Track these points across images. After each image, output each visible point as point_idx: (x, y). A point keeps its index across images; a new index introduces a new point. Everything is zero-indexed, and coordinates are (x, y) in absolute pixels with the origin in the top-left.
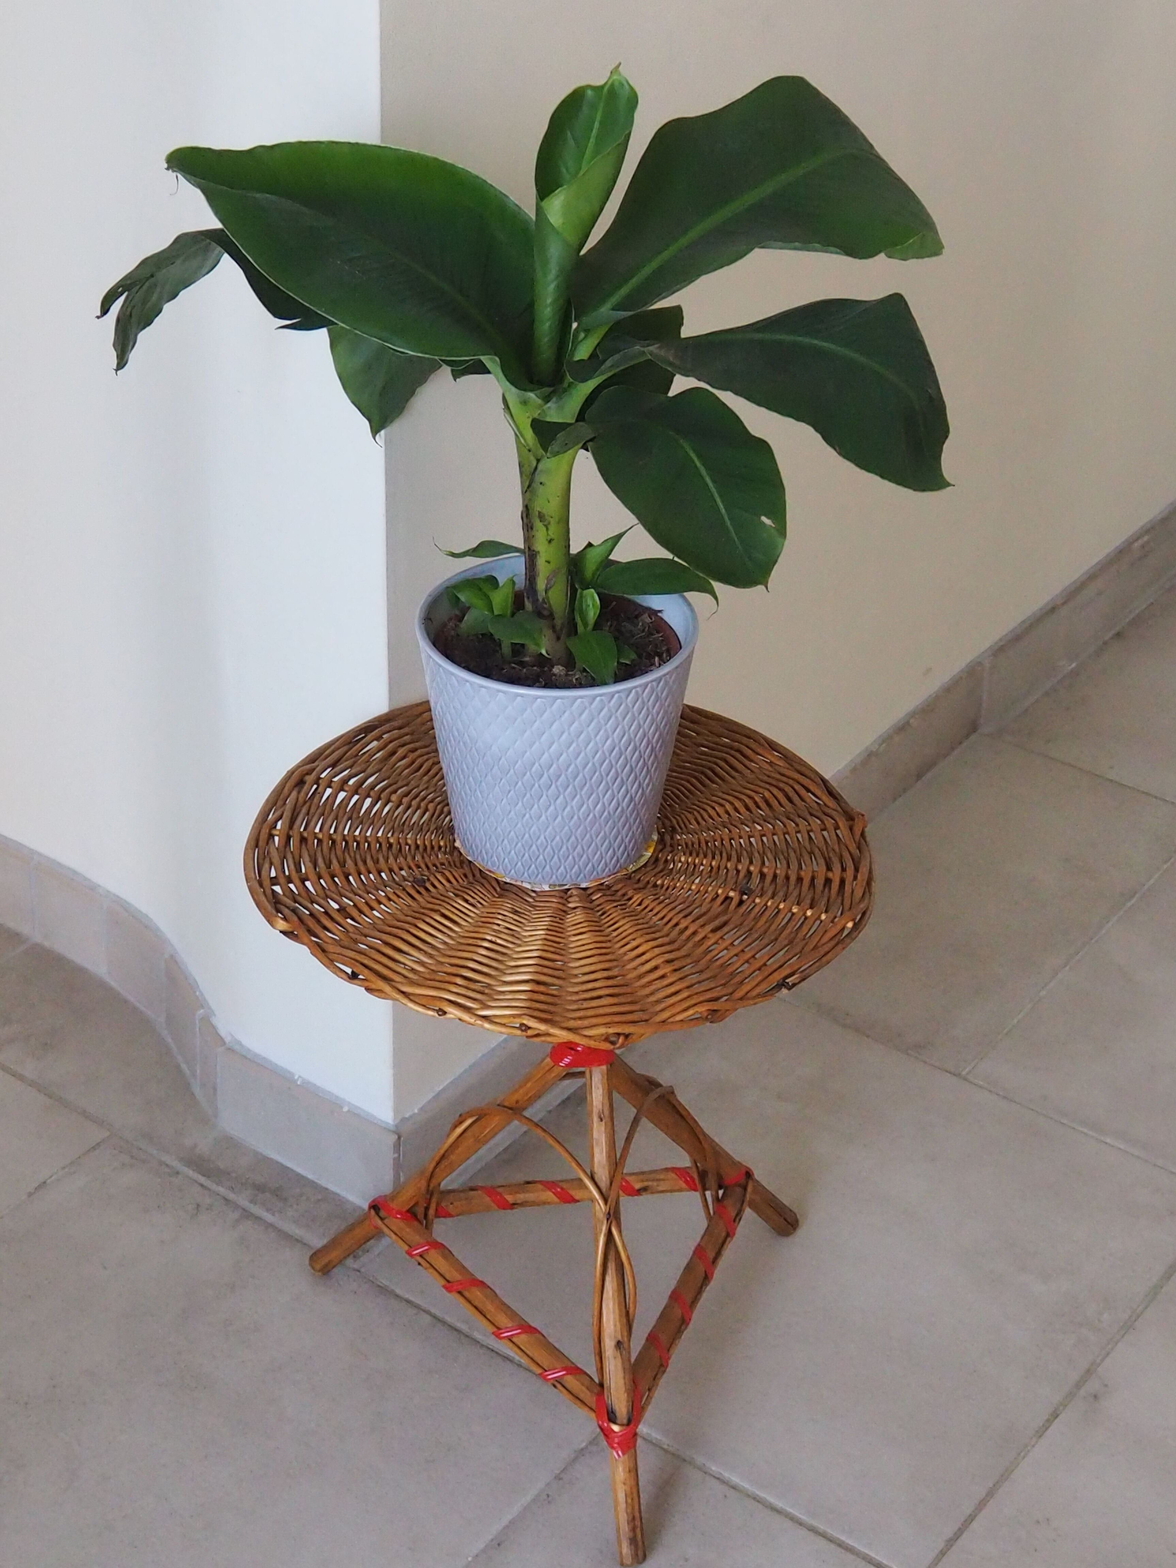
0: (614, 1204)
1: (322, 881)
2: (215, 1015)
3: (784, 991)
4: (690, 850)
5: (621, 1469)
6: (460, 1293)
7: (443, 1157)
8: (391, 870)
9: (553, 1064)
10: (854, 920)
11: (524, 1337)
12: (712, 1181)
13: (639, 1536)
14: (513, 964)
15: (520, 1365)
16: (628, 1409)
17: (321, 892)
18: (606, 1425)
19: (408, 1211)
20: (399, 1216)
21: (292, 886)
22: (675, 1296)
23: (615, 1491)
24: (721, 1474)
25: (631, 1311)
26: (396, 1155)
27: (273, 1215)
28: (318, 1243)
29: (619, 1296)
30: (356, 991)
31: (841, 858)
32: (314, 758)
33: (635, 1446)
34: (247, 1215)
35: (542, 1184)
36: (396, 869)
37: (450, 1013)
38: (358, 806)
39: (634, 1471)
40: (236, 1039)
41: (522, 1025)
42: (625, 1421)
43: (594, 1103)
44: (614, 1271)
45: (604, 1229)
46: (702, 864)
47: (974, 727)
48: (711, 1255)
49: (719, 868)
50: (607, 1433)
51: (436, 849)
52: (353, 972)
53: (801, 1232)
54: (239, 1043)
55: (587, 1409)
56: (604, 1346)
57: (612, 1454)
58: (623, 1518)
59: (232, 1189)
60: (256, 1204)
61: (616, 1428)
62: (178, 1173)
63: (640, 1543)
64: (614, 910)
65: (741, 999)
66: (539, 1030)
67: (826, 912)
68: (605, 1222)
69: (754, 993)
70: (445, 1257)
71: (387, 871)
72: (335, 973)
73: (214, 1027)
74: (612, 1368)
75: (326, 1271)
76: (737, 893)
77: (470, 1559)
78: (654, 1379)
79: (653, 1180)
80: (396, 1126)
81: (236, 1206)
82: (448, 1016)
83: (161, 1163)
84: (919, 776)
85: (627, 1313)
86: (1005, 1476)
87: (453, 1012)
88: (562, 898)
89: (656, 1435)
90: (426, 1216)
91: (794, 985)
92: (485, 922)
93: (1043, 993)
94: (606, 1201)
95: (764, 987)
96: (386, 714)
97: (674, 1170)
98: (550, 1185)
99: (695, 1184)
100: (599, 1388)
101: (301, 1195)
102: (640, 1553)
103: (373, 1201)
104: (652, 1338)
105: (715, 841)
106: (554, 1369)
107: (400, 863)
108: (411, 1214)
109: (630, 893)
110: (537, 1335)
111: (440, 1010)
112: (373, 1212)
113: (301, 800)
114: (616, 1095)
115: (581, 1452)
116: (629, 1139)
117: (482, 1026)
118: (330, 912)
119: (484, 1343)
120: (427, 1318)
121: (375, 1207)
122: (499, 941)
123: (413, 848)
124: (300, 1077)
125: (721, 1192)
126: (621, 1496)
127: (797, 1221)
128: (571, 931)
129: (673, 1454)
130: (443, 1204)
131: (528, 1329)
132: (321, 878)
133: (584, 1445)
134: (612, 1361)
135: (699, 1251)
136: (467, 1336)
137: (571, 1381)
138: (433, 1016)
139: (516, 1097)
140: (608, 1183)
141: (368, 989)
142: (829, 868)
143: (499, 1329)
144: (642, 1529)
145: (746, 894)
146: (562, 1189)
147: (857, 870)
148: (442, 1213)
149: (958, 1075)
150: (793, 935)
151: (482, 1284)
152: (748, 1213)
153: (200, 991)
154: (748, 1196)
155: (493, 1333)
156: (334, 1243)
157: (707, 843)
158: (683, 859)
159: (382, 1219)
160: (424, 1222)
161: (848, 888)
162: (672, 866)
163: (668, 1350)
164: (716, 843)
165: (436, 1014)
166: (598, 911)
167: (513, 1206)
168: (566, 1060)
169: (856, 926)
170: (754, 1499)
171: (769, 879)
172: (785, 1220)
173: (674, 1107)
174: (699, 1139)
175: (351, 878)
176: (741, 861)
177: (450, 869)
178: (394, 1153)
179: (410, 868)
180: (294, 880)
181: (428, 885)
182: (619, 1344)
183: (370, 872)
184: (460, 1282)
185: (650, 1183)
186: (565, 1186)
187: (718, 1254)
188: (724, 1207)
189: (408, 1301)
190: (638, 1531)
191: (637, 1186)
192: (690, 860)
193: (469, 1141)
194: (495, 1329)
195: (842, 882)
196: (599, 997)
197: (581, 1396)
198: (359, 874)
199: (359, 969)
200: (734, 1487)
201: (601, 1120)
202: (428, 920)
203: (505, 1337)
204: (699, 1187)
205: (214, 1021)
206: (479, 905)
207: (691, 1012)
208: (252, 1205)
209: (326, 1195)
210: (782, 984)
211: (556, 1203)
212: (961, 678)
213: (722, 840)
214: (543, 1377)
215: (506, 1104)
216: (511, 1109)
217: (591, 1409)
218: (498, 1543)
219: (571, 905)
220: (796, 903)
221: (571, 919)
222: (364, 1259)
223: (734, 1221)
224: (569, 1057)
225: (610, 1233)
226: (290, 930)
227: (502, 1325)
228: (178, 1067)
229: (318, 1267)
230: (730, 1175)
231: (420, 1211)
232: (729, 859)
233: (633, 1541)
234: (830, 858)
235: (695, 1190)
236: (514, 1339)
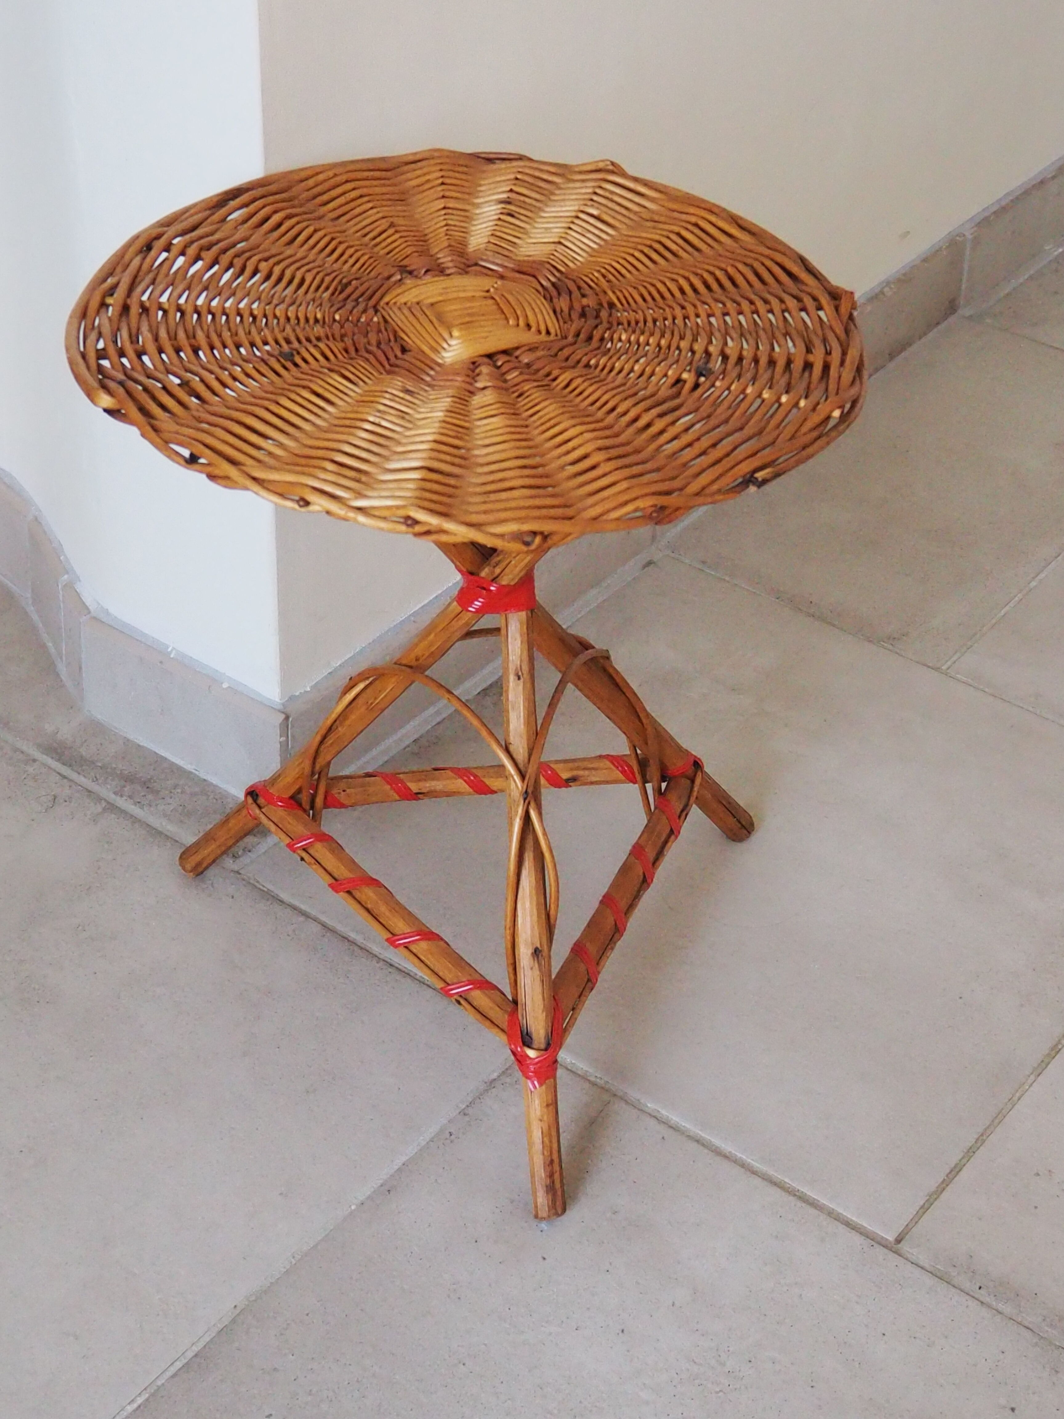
0: (533, 781)
1: (164, 356)
2: (80, 581)
3: (752, 489)
4: (631, 326)
5: (537, 1102)
6: (349, 892)
7: (330, 729)
8: (253, 344)
9: (460, 609)
10: (842, 407)
11: (424, 945)
12: (653, 771)
13: (558, 1185)
14: (400, 449)
15: (422, 982)
16: (546, 1030)
17: (161, 367)
18: (519, 1049)
19: (292, 797)
20: (280, 804)
21: (124, 360)
22: (607, 900)
23: (529, 1131)
24: (658, 1111)
25: (552, 912)
26: (283, 739)
27: (142, 808)
28: (189, 839)
29: (537, 894)
30: (196, 479)
31: (825, 340)
32: (168, 222)
33: (554, 1077)
34: (111, 808)
35: (452, 771)
36: (258, 342)
37: (315, 504)
38: (217, 277)
39: (553, 1105)
40: (102, 607)
41: (408, 518)
42: (543, 1046)
43: (511, 658)
44: (532, 864)
45: (520, 811)
46: (648, 344)
47: (952, 307)
48: (651, 855)
49: (669, 347)
50: (521, 1060)
51: (312, 321)
52: (192, 455)
53: (756, 838)
54: (107, 612)
55: (497, 1030)
56: (519, 955)
57: (526, 1086)
58: (539, 1161)
59: (95, 780)
60: (121, 796)
61: (531, 1053)
62: (34, 761)
63: (559, 1193)
64: (535, 390)
65: (697, 494)
66: (430, 524)
67: (806, 397)
68: (522, 802)
69: (715, 487)
70: (332, 851)
71: (248, 345)
72: (169, 457)
73: (78, 594)
74: (528, 981)
75: (199, 871)
76: (693, 374)
77: (353, 1207)
78: (580, 997)
79: (585, 769)
80: (283, 704)
81: (100, 799)
82: (311, 508)
83: (16, 750)
84: (892, 356)
85: (548, 916)
86: (999, 1118)
87: (319, 503)
88: (468, 376)
89: (582, 1066)
90: (312, 807)
91: (765, 481)
92: (366, 401)
93: (1033, 584)
94: (523, 776)
95: (726, 481)
96: (262, 179)
97: (608, 757)
98: (462, 773)
99: (633, 773)
100: (512, 1005)
101: (176, 786)
102: (559, 1203)
103: (252, 787)
104: (578, 950)
105: (665, 319)
106: (460, 984)
107: (265, 336)
108: (294, 801)
109: (555, 373)
110: (442, 943)
111: (303, 499)
112: (250, 800)
113: (145, 266)
114: (537, 654)
115: (491, 1084)
116: (552, 705)
117: (355, 520)
118: (169, 387)
119: (381, 957)
120: (315, 928)
121: (252, 793)
122: (384, 423)
123: (282, 320)
124: (174, 648)
125: (664, 785)
126: (537, 1135)
127: (752, 824)
128: (479, 414)
129: (602, 1088)
130: (335, 791)
131: (429, 935)
132: (163, 352)
133: (495, 1075)
134: (528, 973)
135: (637, 851)
136: (361, 948)
137: (479, 997)
138: (293, 509)
139: (418, 651)
140: (526, 755)
141: (211, 477)
142: (809, 351)
143: (394, 935)
144: (561, 1174)
145: (704, 376)
146: (475, 776)
147: (844, 353)
148: (330, 802)
149: (937, 669)
150: (763, 424)
151: (374, 882)
152: (695, 812)
153: (65, 555)
154: (696, 789)
155: (387, 940)
156: (208, 838)
157: (655, 321)
158: (624, 337)
159: (260, 807)
160: (311, 812)
161: (833, 372)
162: (609, 345)
163: (598, 964)
164: (666, 322)
165: (296, 506)
166: (513, 392)
167: (416, 796)
168: (476, 603)
169: (844, 417)
170: (698, 1141)
171: (733, 360)
172: (739, 822)
173: (611, 677)
174: (639, 716)
175: (201, 353)
176: (697, 340)
177: (327, 342)
178: (281, 736)
179: (277, 342)
180: (127, 354)
181: (298, 360)
182: (537, 952)
183: (225, 347)
184: (351, 881)
185: (581, 773)
186: (479, 773)
187: (660, 854)
188: (668, 800)
189: (294, 908)
190: (557, 1176)
191: (565, 775)
192: (632, 338)
193: (360, 709)
194: (390, 936)
195: (826, 367)
196: (511, 489)
197: (491, 1014)
198: (212, 348)
199: (200, 449)
200: (675, 1128)
201: (519, 679)
202: (293, 396)
203: (400, 944)
204: (638, 777)
205: (79, 587)
206: (361, 383)
207: (630, 507)
208: (118, 798)
209: (205, 788)
210: (749, 480)
211: (470, 794)
212: (941, 248)
213: (674, 318)
214: (445, 992)
215: (404, 662)
216: (411, 667)
217: (503, 1030)
218: (388, 1189)
219: (479, 385)
220: (768, 386)
221: (477, 400)
222: (245, 860)
223: (679, 817)
224: (481, 600)
225: (527, 819)
226: (117, 407)
227: (397, 931)
228: (43, 646)
229: (188, 867)
230: (676, 765)
231: (304, 798)
232: (682, 338)
233: (551, 1189)
234: (810, 341)
235: (635, 782)
236: (413, 947)
